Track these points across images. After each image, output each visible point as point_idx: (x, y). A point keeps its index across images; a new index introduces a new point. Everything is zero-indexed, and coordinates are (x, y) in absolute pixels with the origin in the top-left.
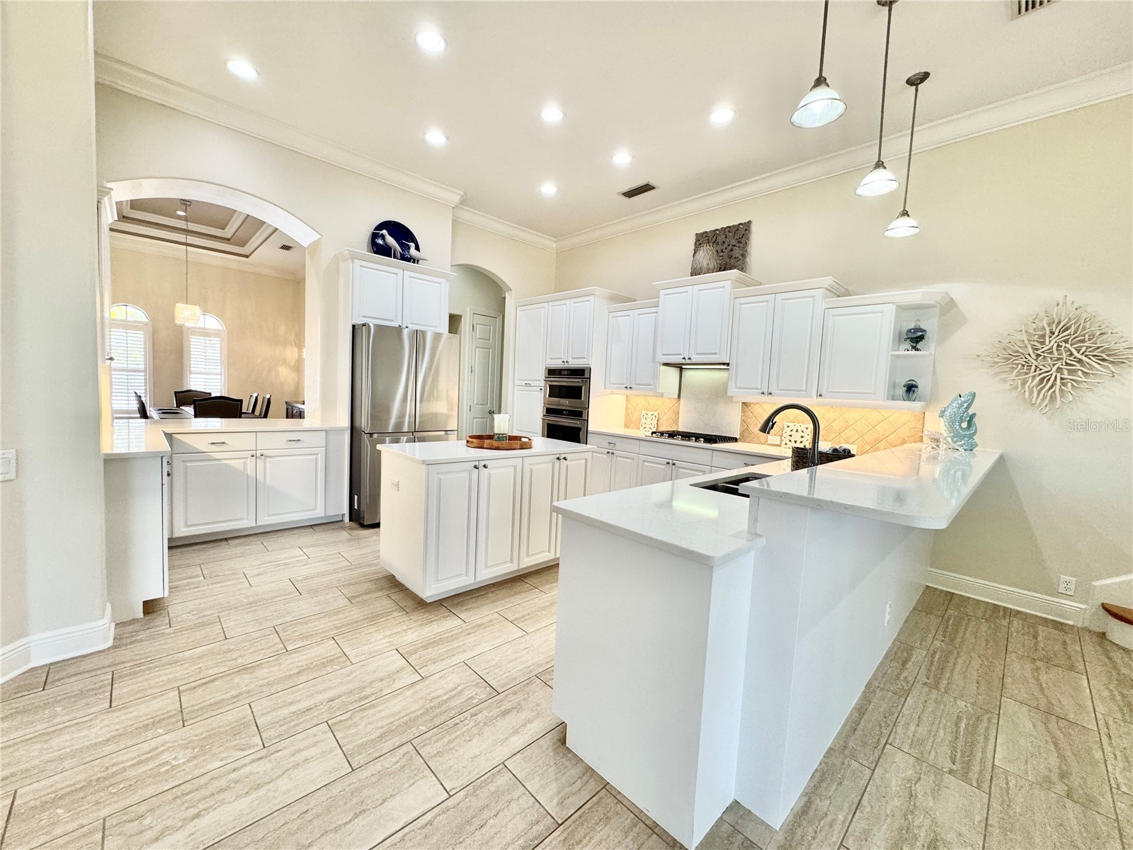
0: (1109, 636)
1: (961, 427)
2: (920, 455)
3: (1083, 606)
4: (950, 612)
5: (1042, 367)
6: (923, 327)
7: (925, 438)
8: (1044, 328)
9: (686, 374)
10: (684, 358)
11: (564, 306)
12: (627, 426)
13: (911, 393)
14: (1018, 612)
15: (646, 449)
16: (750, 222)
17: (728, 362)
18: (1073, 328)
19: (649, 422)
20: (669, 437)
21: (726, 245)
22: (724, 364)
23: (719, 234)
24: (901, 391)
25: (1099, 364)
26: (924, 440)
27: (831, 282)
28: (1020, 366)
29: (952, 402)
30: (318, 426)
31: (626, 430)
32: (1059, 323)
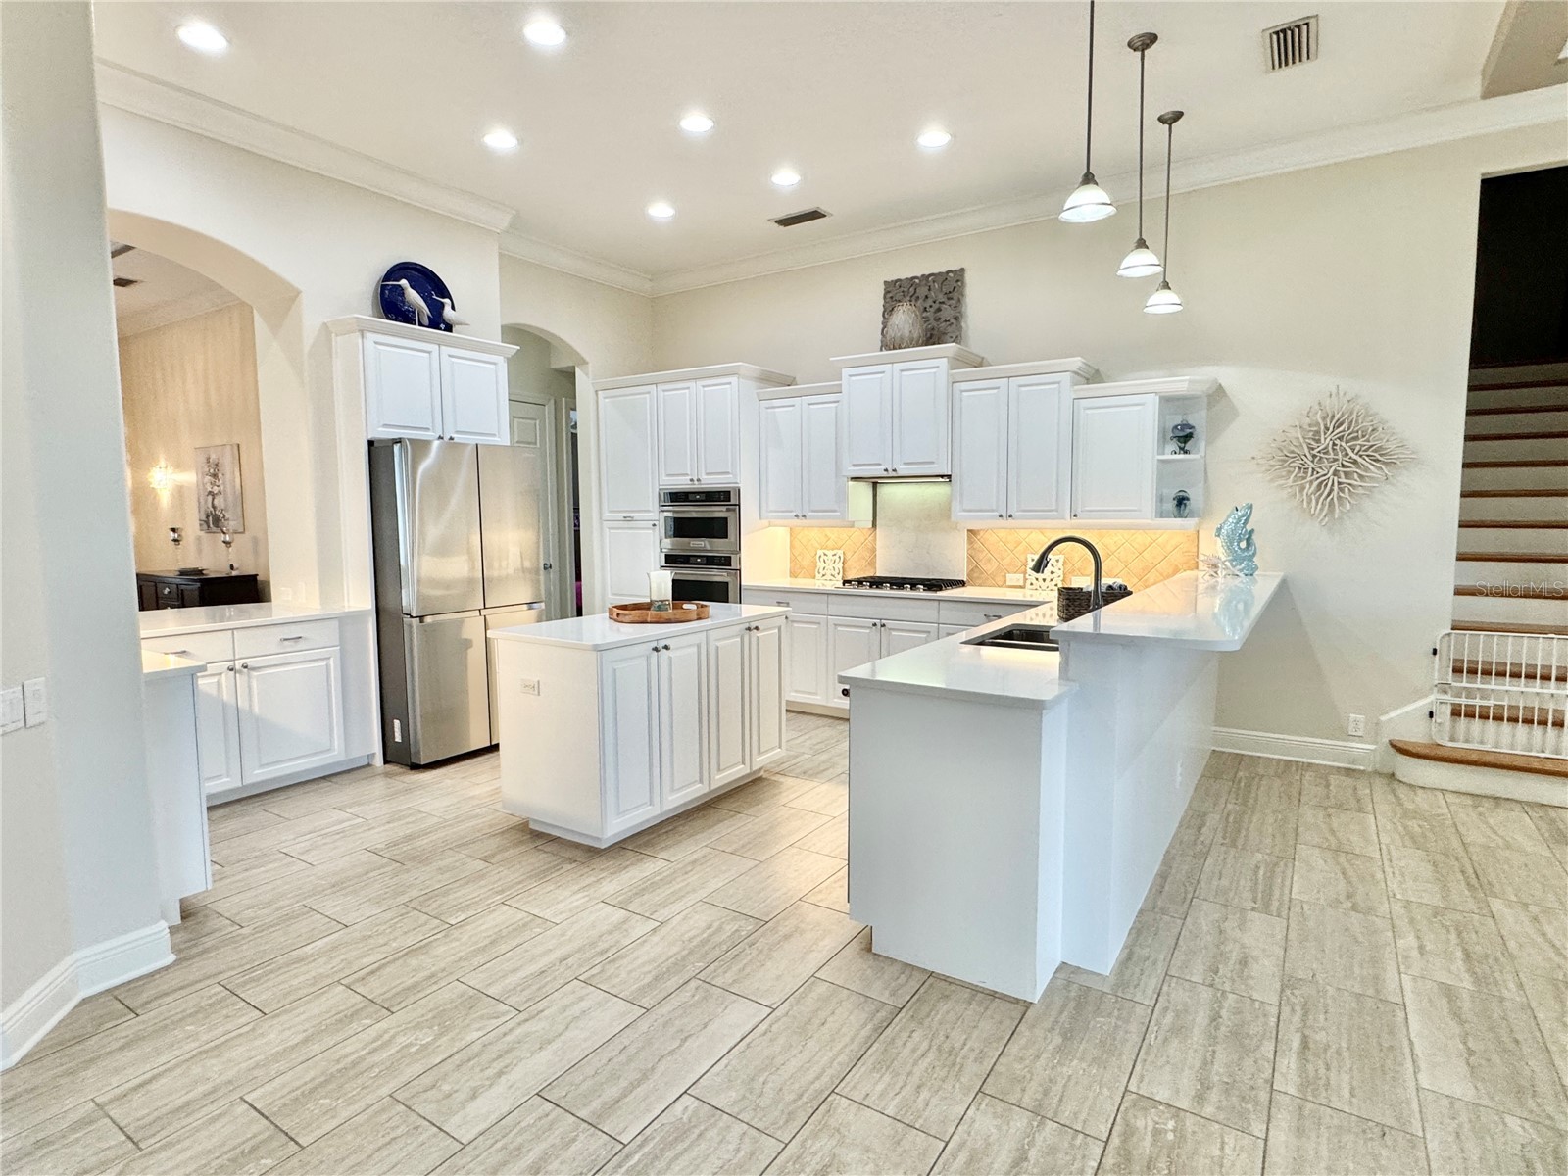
0: (1399, 775)
1: (1240, 548)
2: (1196, 586)
3: (1372, 747)
4: (1241, 774)
5: (1319, 470)
6: (1191, 423)
7: (1201, 564)
8: (1318, 424)
9: (883, 491)
10: (886, 470)
11: (687, 391)
12: (793, 575)
13: (1183, 506)
14: (1310, 765)
15: (837, 606)
16: (962, 270)
17: (949, 473)
18: (1345, 425)
19: (829, 565)
20: (871, 587)
21: (930, 302)
22: (942, 477)
23: (919, 285)
24: (1171, 505)
25: (1373, 465)
26: (1200, 568)
27: (1080, 364)
28: (1297, 469)
29: (1229, 517)
30: (318, 613)
31: (793, 580)
32: (1333, 417)
